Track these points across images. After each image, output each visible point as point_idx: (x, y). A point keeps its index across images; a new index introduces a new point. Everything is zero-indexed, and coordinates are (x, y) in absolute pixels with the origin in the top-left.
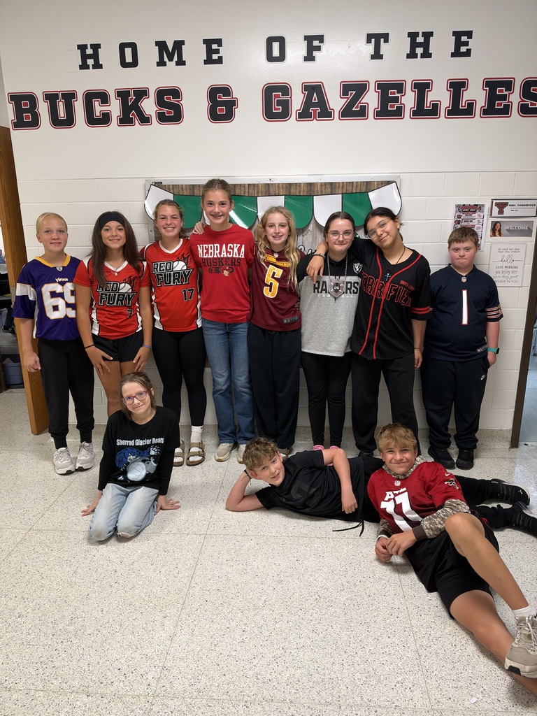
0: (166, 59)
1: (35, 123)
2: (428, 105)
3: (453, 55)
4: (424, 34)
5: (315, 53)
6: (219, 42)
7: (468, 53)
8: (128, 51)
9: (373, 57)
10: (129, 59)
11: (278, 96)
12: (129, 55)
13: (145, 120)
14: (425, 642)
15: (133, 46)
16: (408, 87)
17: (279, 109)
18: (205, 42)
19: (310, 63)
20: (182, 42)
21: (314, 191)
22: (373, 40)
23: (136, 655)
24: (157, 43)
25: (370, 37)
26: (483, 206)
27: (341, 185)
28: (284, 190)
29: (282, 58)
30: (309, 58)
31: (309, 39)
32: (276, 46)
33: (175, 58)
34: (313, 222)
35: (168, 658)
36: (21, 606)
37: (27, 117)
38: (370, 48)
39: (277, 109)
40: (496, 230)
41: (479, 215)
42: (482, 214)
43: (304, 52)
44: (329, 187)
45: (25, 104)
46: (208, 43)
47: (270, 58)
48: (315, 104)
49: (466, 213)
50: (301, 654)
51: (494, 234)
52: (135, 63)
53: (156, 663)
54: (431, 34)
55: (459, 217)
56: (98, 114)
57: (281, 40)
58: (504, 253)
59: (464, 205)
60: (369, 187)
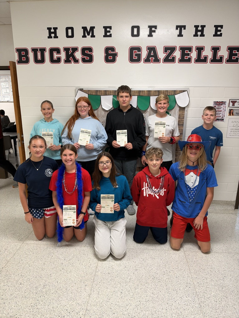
0: (86, 34)
1: (27, 61)
2: (202, 57)
3: (214, 36)
4: (202, 26)
5: (153, 33)
6: (110, 28)
7: (221, 35)
8: (70, 31)
9: (179, 36)
10: (70, 34)
11: (136, 52)
12: (70, 32)
13: (76, 61)
14: (203, 300)
15: (72, 29)
16: (194, 49)
17: (136, 58)
18: (104, 27)
19: (150, 38)
20: (94, 27)
21: (150, 94)
22: (179, 28)
23: (74, 303)
24: (83, 28)
25: (177, 27)
26: (226, 102)
27: (163, 92)
28: (137, 94)
29: (138, 35)
30: (150, 35)
31: (150, 27)
32: (135, 30)
33: (91, 34)
34: (150, 107)
35: (88, 305)
36: (21, 279)
37: (24, 59)
38: (177, 32)
39: (135, 57)
40: (231, 113)
41: (224, 106)
42: (225, 106)
43: (148, 33)
44: (157, 92)
45: (23, 53)
46: (105, 28)
47: (133, 35)
48: (152, 56)
49: (218, 105)
50: (148, 304)
51: (230, 115)
52: (72, 36)
53: (83, 307)
54: (205, 26)
56: (55, 58)
57: (138, 28)
58: (234, 123)
59: (217, 102)
60: (175, 93)
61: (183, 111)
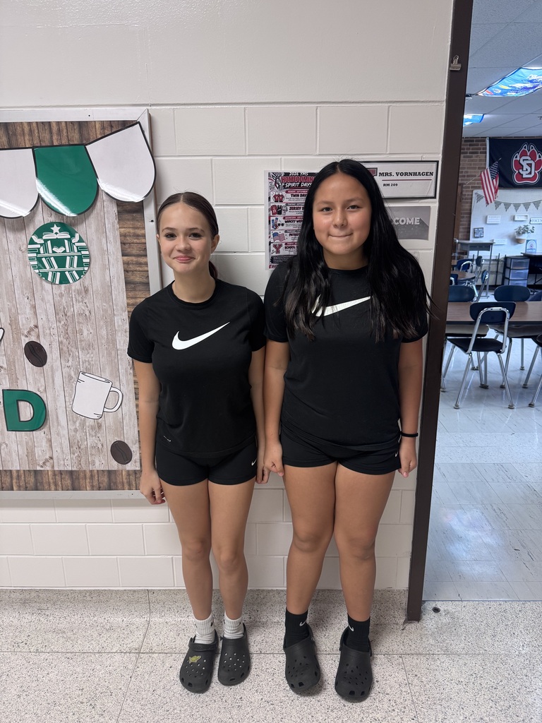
49: (293, 191)
55: (279, 198)
59: (287, 174)
60: (85, 132)
61: (133, 220)
